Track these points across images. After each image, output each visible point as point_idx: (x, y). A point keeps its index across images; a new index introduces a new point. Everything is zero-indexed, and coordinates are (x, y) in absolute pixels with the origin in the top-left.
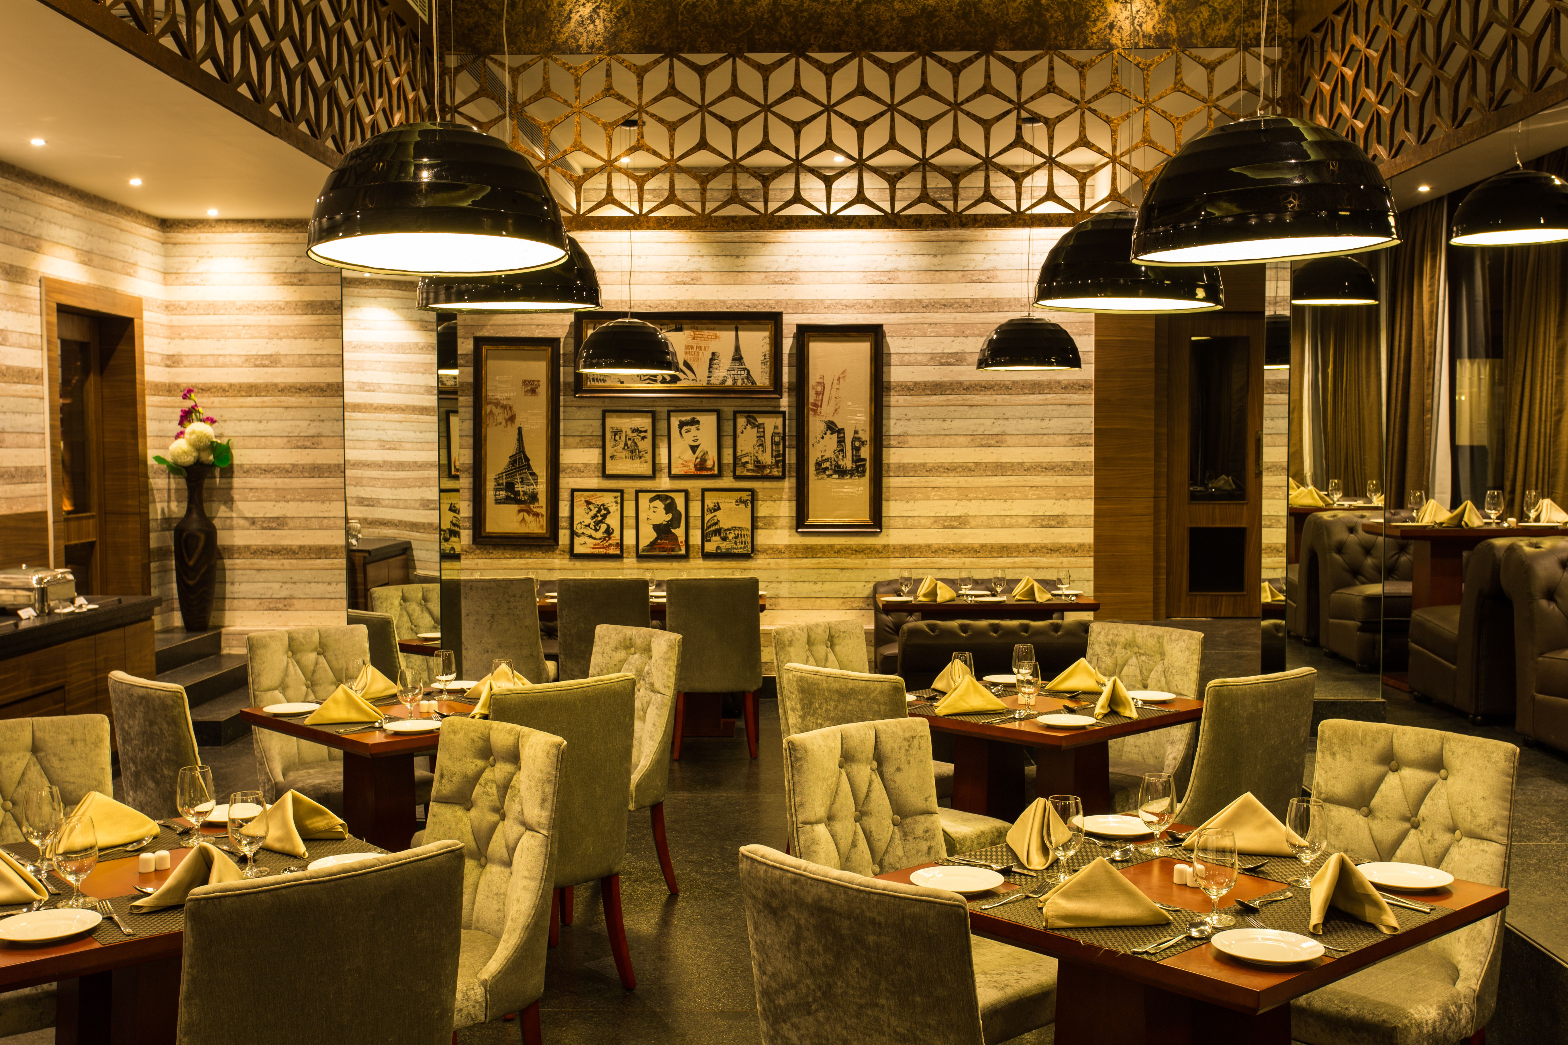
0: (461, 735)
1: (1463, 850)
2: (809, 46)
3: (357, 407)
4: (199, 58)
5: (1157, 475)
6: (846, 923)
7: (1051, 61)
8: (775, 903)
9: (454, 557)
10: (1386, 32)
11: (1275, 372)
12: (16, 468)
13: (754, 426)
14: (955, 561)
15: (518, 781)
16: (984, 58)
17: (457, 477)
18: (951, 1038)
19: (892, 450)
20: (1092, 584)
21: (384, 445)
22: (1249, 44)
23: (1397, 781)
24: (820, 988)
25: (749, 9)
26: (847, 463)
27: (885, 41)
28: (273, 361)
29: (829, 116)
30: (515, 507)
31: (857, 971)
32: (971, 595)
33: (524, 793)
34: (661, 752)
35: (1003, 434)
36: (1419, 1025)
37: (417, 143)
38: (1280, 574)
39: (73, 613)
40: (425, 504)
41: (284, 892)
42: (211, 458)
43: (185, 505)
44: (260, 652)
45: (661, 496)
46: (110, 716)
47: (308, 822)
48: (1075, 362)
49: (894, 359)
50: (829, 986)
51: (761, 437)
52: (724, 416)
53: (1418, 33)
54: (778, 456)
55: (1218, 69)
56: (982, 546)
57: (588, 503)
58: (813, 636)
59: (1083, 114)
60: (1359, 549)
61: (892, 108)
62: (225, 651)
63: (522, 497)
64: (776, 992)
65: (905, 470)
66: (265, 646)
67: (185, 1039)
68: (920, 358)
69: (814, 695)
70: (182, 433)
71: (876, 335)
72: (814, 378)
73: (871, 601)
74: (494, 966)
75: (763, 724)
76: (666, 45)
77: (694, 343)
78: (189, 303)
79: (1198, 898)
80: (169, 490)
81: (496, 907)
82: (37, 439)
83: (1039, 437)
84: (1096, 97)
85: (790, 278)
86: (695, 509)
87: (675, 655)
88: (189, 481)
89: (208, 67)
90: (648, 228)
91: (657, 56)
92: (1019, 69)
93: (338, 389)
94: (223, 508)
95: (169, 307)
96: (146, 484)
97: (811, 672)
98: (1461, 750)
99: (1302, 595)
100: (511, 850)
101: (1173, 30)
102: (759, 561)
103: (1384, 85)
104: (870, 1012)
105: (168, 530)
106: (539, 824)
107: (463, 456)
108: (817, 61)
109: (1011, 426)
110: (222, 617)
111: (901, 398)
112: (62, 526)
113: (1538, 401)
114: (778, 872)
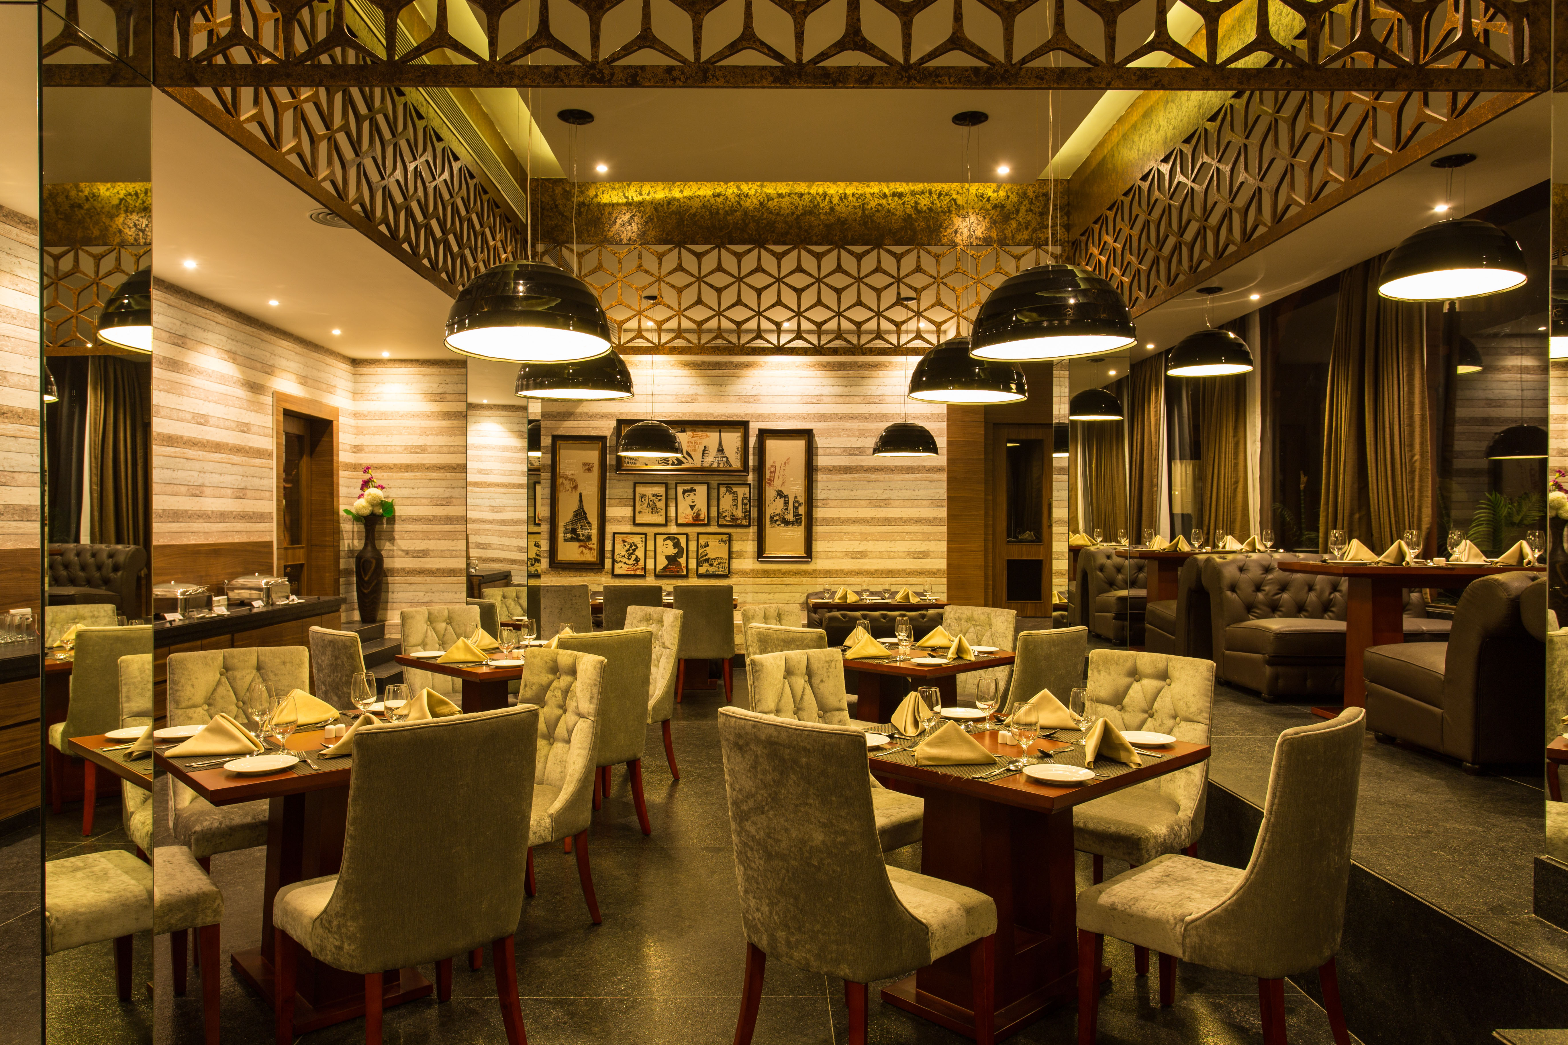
0: (538, 659)
1: (1181, 729)
2: (766, 241)
3: (476, 484)
4: (377, 221)
5: (986, 526)
6: (787, 751)
7: (918, 253)
8: (741, 742)
9: (537, 576)
10: (1126, 231)
11: (1060, 458)
12: (254, 513)
13: (731, 493)
14: (858, 580)
15: (575, 687)
16: (876, 250)
17: (539, 525)
18: (855, 824)
19: (819, 509)
20: (946, 595)
21: (493, 509)
22: (1041, 244)
23: (1140, 687)
24: (770, 795)
25: (729, 218)
26: (790, 517)
27: (815, 239)
28: (422, 449)
29: (779, 285)
30: (577, 544)
31: (794, 782)
32: (868, 599)
33: (579, 694)
34: (669, 686)
35: (889, 499)
36: (1155, 837)
37: (516, 272)
38: (1064, 589)
39: (287, 604)
40: (520, 549)
41: (419, 731)
42: (381, 511)
43: (363, 542)
44: (409, 621)
45: (671, 537)
46: (309, 648)
47: (437, 709)
48: (935, 450)
49: (820, 451)
50: (776, 793)
51: (735, 500)
52: (711, 486)
53: (1145, 230)
54: (746, 512)
55: (1022, 259)
56: (876, 570)
57: (624, 541)
58: (767, 614)
59: (938, 285)
60: (1113, 569)
61: (819, 280)
62: (387, 636)
63: (581, 538)
64: (742, 801)
65: (827, 521)
66: (412, 617)
67: (352, 828)
68: (836, 451)
69: (768, 643)
70: (362, 495)
71: (809, 436)
72: (769, 463)
73: (805, 605)
74: (557, 805)
75: (735, 682)
76: (676, 239)
77: (693, 440)
78: (369, 412)
79: (1015, 750)
80: (353, 532)
81: (559, 770)
82: (268, 494)
83: (912, 501)
84: (947, 276)
85: (754, 399)
86: (693, 546)
87: (678, 624)
88: (366, 526)
89: (383, 228)
90: (664, 354)
91: (671, 246)
92: (898, 258)
93: (463, 468)
94: (388, 544)
95: (356, 415)
96: (338, 527)
97: (766, 629)
98: (1179, 666)
99: (1078, 599)
100: (570, 732)
101: (994, 234)
102: (734, 580)
103: (1125, 264)
104: (802, 809)
105: (352, 558)
106: (589, 713)
107: (543, 511)
108: (772, 251)
109: (894, 494)
110: (386, 614)
111: (824, 476)
112: (282, 551)
113: (1223, 476)
114: (743, 721)
